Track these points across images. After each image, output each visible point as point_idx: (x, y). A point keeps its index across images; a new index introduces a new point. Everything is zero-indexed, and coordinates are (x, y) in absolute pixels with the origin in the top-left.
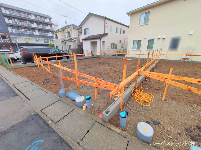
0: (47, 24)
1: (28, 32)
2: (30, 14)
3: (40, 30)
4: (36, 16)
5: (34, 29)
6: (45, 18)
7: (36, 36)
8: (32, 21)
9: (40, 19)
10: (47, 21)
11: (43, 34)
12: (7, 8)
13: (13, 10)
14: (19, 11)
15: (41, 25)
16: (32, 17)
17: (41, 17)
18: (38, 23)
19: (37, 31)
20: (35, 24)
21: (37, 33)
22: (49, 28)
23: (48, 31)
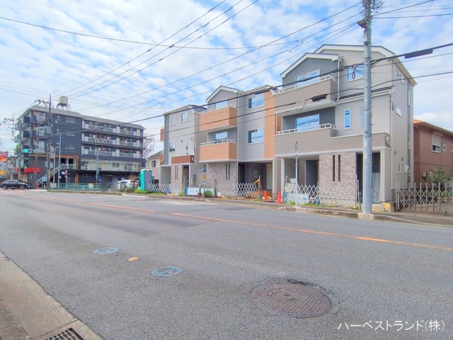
0: (135, 139)
1: (105, 153)
2: (114, 126)
3: (122, 149)
4: (122, 128)
5: (114, 148)
6: (135, 129)
7: (116, 158)
8: (114, 136)
9: (126, 132)
10: (137, 134)
11: (127, 155)
12: (87, 122)
13: (94, 122)
14: (102, 124)
15: (126, 141)
16: (117, 131)
17: (129, 128)
18: (122, 137)
19: (118, 151)
20: (118, 139)
21: (117, 153)
22: (137, 144)
23: (135, 150)
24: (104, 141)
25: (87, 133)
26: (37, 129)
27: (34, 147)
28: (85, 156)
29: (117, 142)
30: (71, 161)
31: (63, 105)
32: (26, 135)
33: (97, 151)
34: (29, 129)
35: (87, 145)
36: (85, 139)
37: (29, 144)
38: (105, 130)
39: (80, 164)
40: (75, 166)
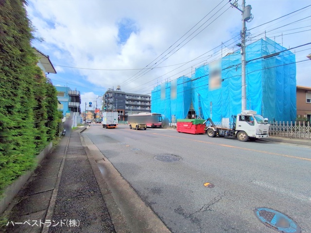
0: (146, 102)
1: (135, 108)
2: (138, 96)
3: (141, 106)
4: (141, 97)
5: (138, 106)
6: (147, 97)
7: (139, 110)
8: (138, 101)
9: (143, 99)
10: (148, 99)
11: (143, 109)
12: (127, 95)
15: (143, 103)
16: (139, 98)
17: (144, 97)
18: (141, 101)
19: (140, 107)
20: (140, 102)
21: (139, 108)
22: (148, 104)
23: (147, 106)
24: (134, 103)
25: (127, 101)
26: (109, 99)
27: (108, 107)
28: (127, 110)
29: (139, 103)
30: (122, 112)
31: (118, 89)
32: (106, 102)
33: (131, 108)
34: (106, 100)
35: (127, 105)
36: (127, 103)
37: (106, 105)
38: (134, 98)
39: (125, 113)
40: (123, 114)
